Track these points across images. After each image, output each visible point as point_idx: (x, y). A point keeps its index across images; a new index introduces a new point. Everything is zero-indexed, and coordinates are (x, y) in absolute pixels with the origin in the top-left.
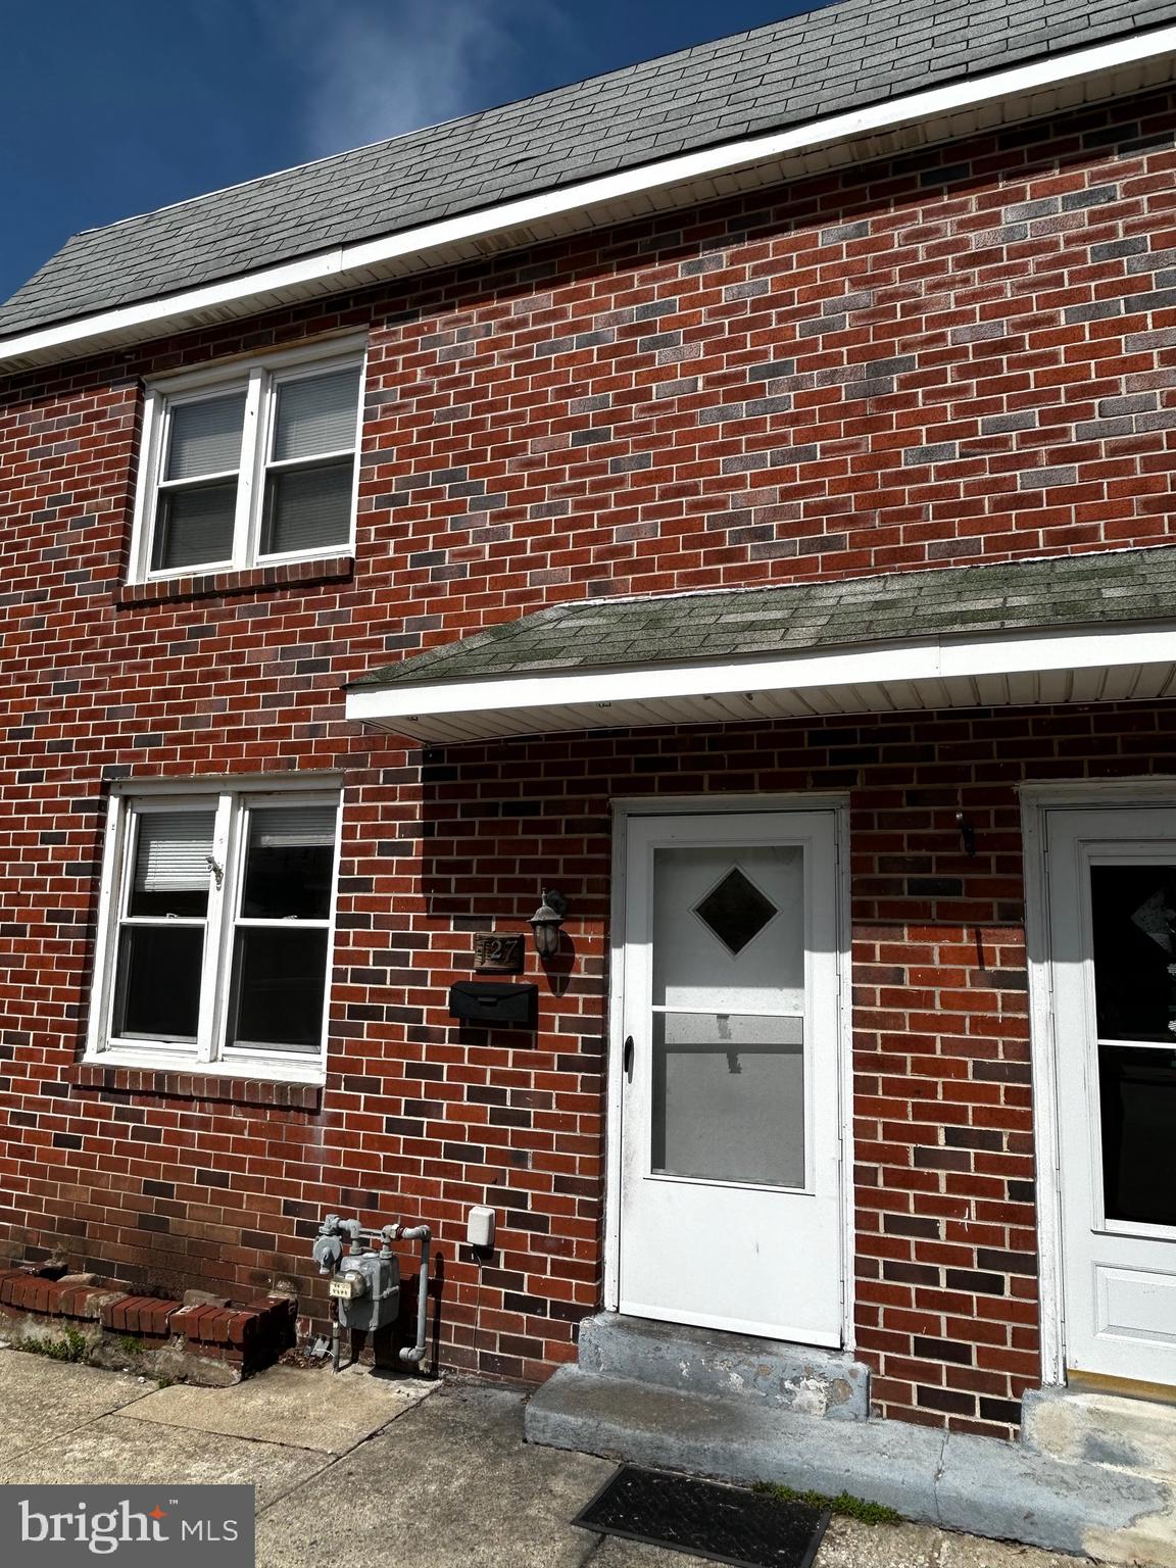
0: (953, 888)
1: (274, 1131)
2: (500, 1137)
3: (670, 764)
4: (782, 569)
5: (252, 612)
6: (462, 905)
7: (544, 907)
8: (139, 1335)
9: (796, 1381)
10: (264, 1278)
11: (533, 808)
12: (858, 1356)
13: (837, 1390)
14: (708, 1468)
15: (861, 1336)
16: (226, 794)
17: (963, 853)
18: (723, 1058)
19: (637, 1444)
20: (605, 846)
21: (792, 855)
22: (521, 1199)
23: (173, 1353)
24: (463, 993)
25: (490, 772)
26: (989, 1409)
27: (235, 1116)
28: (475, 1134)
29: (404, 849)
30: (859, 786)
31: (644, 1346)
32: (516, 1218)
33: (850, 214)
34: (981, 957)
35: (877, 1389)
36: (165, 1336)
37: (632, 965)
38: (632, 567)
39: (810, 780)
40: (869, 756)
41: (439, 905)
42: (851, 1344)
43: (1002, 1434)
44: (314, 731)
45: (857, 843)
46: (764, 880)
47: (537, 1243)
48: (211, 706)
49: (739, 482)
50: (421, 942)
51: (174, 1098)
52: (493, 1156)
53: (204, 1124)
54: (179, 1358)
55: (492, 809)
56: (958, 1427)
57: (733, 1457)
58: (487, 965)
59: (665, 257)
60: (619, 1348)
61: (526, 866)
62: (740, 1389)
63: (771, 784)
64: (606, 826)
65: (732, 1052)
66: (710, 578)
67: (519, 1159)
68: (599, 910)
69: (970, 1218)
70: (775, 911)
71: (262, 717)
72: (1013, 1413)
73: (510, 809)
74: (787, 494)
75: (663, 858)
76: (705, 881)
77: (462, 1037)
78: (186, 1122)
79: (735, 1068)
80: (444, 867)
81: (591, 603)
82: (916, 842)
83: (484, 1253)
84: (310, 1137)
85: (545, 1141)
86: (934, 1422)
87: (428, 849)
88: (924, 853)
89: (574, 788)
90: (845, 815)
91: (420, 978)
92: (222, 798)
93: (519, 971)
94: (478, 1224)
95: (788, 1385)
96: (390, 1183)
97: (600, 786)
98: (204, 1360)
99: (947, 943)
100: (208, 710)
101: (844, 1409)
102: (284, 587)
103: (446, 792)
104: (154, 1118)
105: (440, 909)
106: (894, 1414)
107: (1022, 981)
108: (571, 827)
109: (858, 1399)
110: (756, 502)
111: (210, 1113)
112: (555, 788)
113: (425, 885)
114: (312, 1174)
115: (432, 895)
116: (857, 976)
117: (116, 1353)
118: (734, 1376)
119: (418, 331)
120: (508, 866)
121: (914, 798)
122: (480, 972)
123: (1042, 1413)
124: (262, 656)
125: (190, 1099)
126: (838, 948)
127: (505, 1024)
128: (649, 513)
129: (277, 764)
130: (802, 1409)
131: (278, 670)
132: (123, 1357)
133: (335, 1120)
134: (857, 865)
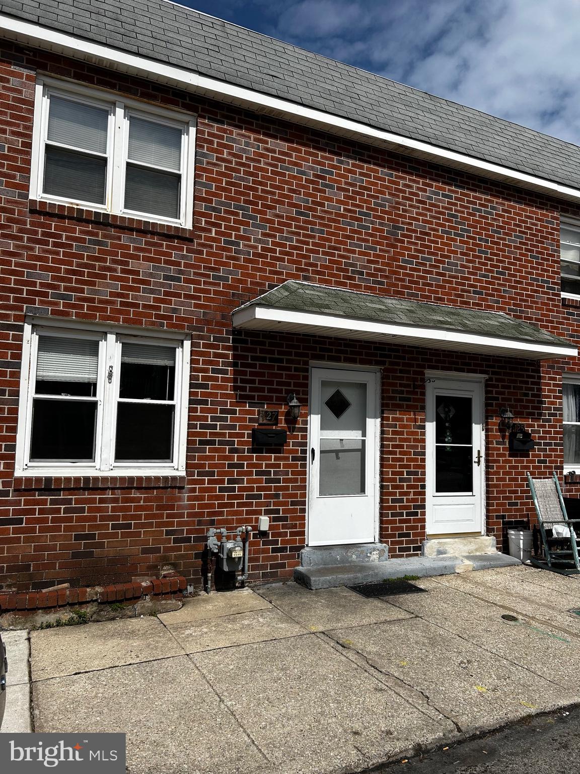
0: (408, 400)
1: (158, 499)
2: (269, 489)
3: (330, 350)
4: (367, 288)
5: (133, 241)
6: (253, 398)
7: (295, 400)
8: (121, 601)
9: (371, 553)
11: (281, 361)
12: (381, 542)
13: (381, 552)
14: (370, 580)
15: (381, 536)
16: (111, 333)
17: (412, 389)
18: (334, 454)
19: (349, 579)
20: (306, 378)
21: (363, 387)
22: (277, 511)
23: (147, 602)
24: (254, 434)
25: (263, 344)
26: (415, 549)
27: (134, 494)
28: (259, 489)
29: (226, 372)
30: (387, 366)
31: (325, 553)
32: (275, 519)
34: (415, 420)
35: (390, 550)
36: (138, 598)
37: (315, 421)
38: (318, 273)
39: (374, 362)
40: (389, 356)
41: (241, 397)
42: (377, 540)
43: (417, 555)
44: (175, 310)
45: (383, 384)
46: (350, 395)
47: (284, 527)
48: (108, 285)
49: (354, 252)
50: (234, 412)
51: (95, 489)
52: (266, 496)
53: (115, 500)
54: (150, 604)
55: (264, 359)
56: (408, 556)
57: (377, 574)
58: (265, 422)
59: (331, 152)
60: (317, 556)
61: (279, 383)
62: (358, 560)
63: (362, 362)
64: (307, 370)
65: (337, 452)
66: (344, 284)
67: (277, 496)
68: (304, 401)
69: (411, 496)
70: (351, 404)
71: (144, 298)
72: (419, 548)
73: (271, 360)
74: (369, 261)
75: (325, 384)
77: (253, 451)
78: (102, 501)
79: (338, 458)
80: (242, 381)
81: (304, 283)
82: (401, 385)
83: (264, 534)
84: (180, 499)
85: (287, 488)
86: (402, 556)
87: (235, 372)
88: (403, 389)
89: (297, 354)
90: (379, 374)
91: (234, 427)
92: (109, 335)
93: (276, 424)
94: (264, 523)
95: (369, 555)
96: (221, 514)
97: (306, 355)
98: (163, 602)
99: (408, 416)
100: (105, 289)
101: (383, 558)
102: (153, 233)
103: (243, 349)
104: (78, 501)
105: (242, 399)
106: (393, 557)
107: (424, 427)
108: (296, 370)
109: (386, 554)
110: (359, 261)
111: (119, 494)
112: (290, 354)
113: (235, 388)
114: (181, 515)
115: (238, 393)
116: (382, 425)
117: (108, 611)
118: (354, 556)
119: (225, 131)
120: (271, 383)
121: (401, 371)
122: (260, 425)
123: (430, 546)
124: (143, 267)
125: (105, 489)
126: (375, 417)
127: (271, 445)
128: (324, 253)
129: (153, 323)
130: (372, 561)
131: (151, 275)
132: (112, 614)
133: (194, 490)
134: (383, 391)
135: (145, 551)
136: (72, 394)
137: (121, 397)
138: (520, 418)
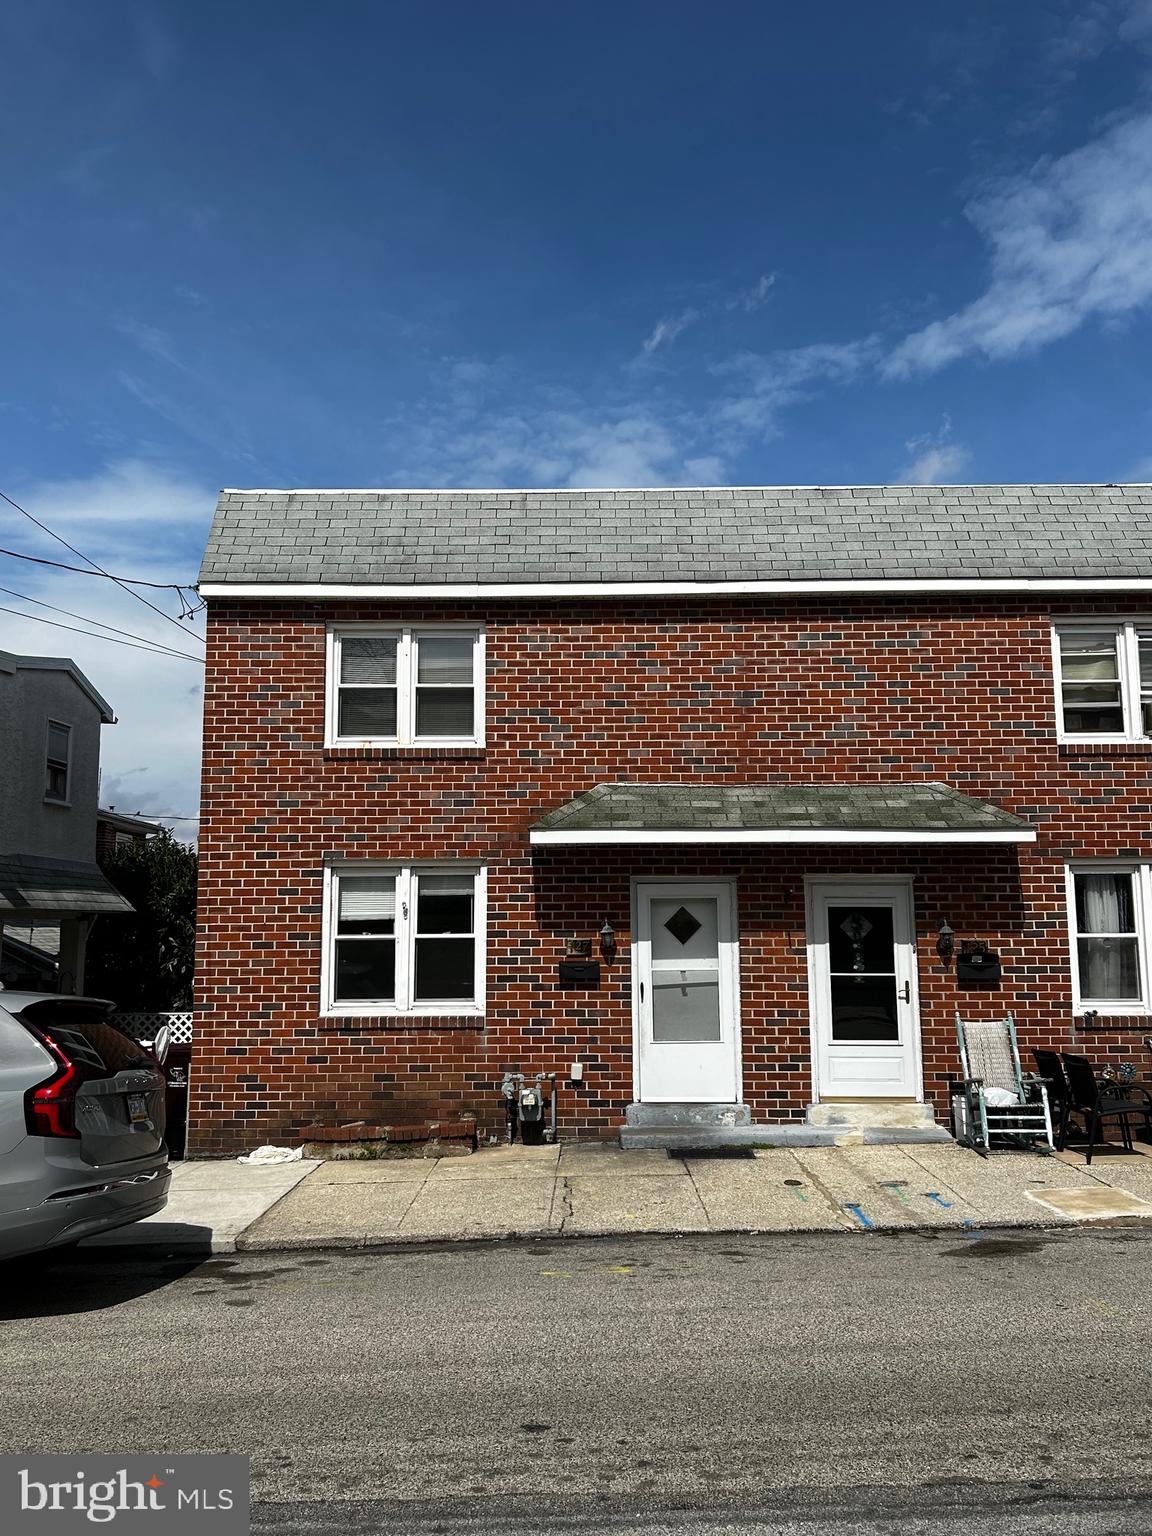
0: (779, 916)
1: (456, 1040)
2: (584, 1031)
3: (659, 861)
4: (707, 778)
5: (422, 770)
6: (559, 925)
7: (607, 926)
8: (409, 1142)
9: (723, 1115)
10: (456, 1113)
11: (593, 880)
12: (745, 1102)
13: (739, 1116)
14: (701, 1144)
15: (745, 1095)
16: (405, 868)
17: (783, 902)
18: (680, 989)
19: (673, 1141)
20: (627, 898)
21: (713, 901)
22: (595, 1058)
23: (435, 1145)
24: (563, 968)
26: (795, 1114)
27: (431, 1035)
28: (570, 1031)
29: (526, 898)
30: (742, 874)
31: (658, 1111)
32: (592, 1068)
33: (736, 621)
34: (790, 943)
35: (754, 1113)
36: (426, 1140)
37: (641, 951)
38: (638, 769)
39: (721, 871)
40: (746, 861)
41: (545, 925)
42: (740, 1100)
43: (799, 1122)
44: (467, 837)
45: (740, 898)
46: (697, 913)
47: (604, 1076)
48: (398, 821)
49: (687, 736)
50: (537, 943)
51: (392, 1030)
52: (580, 1040)
53: (412, 1041)
54: (438, 1148)
55: (571, 880)
56: (783, 1122)
57: (711, 1138)
58: (573, 953)
59: (650, 622)
60: (647, 1115)
61: (591, 907)
62: (700, 1121)
63: (704, 872)
64: (627, 888)
65: (683, 987)
66: (676, 778)
67: (594, 1040)
68: (625, 927)
69: (787, 1044)
70: (700, 925)
71: (433, 828)
72: (803, 1114)
73: (581, 880)
74: (709, 745)
75: (654, 903)
76: (670, 912)
77: (562, 987)
78: (399, 1041)
79: (685, 994)
80: (546, 907)
81: (619, 784)
82: (765, 898)
83: (578, 1084)
84: (479, 1041)
85: (606, 1031)
86: (775, 1122)
87: (537, 898)
88: (768, 902)
89: (613, 870)
90: (734, 885)
91: (537, 961)
92: (403, 870)
93: (589, 956)
94: (577, 1071)
95: (720, 1116)
96: (526, 1058)
97: (626, 870)
98: (451, 1147)
99: (777, 938)
100: (396, 824)
101: (742, 1122)
102: (442, 759)
103: (545, 871)
104: (377, 1042)
105: (546, 928)
106: (759, 1122)
107: (804, 952)
108: (613, 889)
109: (747, 1117)
110: (694, 745)
111: (415, 1035)
112: (604, 870)
113: (537, 916)
114: (482, 1059)
115: (542, 921)
116: (741, 952)
117: (396, 1150)
118: (698, 1117)
119: (516, 631)
120: (582, 907)
121: (764, 879)
122: (569, 956)
123: (815, 1111)
124: (432, 796)
125: (402, 1029)
126: (732, 941)
127: (583, 980)
128: (645, 745)
129: (445, 853)
130: (725, 1125)
131: (442, 803)
132: (401, 1154)
133: (494, 1032)
134: (741, 907)
135: (445, 1096)
136: (373, 933)
137: (419, 932)
138: (977, 932)
